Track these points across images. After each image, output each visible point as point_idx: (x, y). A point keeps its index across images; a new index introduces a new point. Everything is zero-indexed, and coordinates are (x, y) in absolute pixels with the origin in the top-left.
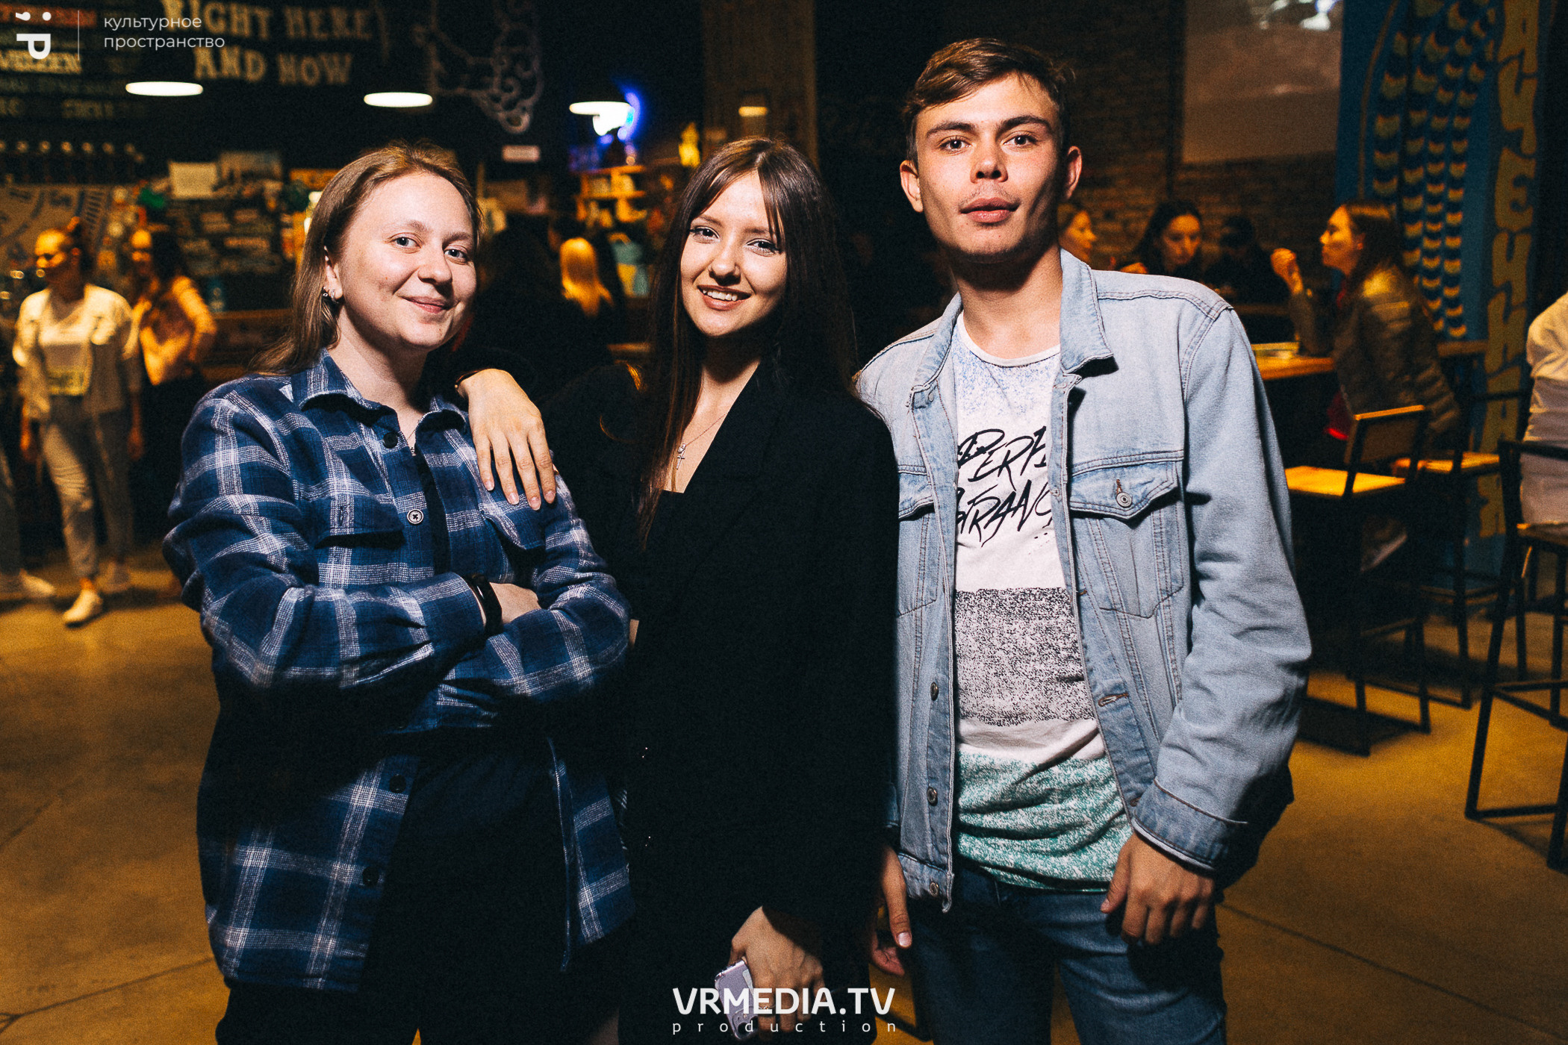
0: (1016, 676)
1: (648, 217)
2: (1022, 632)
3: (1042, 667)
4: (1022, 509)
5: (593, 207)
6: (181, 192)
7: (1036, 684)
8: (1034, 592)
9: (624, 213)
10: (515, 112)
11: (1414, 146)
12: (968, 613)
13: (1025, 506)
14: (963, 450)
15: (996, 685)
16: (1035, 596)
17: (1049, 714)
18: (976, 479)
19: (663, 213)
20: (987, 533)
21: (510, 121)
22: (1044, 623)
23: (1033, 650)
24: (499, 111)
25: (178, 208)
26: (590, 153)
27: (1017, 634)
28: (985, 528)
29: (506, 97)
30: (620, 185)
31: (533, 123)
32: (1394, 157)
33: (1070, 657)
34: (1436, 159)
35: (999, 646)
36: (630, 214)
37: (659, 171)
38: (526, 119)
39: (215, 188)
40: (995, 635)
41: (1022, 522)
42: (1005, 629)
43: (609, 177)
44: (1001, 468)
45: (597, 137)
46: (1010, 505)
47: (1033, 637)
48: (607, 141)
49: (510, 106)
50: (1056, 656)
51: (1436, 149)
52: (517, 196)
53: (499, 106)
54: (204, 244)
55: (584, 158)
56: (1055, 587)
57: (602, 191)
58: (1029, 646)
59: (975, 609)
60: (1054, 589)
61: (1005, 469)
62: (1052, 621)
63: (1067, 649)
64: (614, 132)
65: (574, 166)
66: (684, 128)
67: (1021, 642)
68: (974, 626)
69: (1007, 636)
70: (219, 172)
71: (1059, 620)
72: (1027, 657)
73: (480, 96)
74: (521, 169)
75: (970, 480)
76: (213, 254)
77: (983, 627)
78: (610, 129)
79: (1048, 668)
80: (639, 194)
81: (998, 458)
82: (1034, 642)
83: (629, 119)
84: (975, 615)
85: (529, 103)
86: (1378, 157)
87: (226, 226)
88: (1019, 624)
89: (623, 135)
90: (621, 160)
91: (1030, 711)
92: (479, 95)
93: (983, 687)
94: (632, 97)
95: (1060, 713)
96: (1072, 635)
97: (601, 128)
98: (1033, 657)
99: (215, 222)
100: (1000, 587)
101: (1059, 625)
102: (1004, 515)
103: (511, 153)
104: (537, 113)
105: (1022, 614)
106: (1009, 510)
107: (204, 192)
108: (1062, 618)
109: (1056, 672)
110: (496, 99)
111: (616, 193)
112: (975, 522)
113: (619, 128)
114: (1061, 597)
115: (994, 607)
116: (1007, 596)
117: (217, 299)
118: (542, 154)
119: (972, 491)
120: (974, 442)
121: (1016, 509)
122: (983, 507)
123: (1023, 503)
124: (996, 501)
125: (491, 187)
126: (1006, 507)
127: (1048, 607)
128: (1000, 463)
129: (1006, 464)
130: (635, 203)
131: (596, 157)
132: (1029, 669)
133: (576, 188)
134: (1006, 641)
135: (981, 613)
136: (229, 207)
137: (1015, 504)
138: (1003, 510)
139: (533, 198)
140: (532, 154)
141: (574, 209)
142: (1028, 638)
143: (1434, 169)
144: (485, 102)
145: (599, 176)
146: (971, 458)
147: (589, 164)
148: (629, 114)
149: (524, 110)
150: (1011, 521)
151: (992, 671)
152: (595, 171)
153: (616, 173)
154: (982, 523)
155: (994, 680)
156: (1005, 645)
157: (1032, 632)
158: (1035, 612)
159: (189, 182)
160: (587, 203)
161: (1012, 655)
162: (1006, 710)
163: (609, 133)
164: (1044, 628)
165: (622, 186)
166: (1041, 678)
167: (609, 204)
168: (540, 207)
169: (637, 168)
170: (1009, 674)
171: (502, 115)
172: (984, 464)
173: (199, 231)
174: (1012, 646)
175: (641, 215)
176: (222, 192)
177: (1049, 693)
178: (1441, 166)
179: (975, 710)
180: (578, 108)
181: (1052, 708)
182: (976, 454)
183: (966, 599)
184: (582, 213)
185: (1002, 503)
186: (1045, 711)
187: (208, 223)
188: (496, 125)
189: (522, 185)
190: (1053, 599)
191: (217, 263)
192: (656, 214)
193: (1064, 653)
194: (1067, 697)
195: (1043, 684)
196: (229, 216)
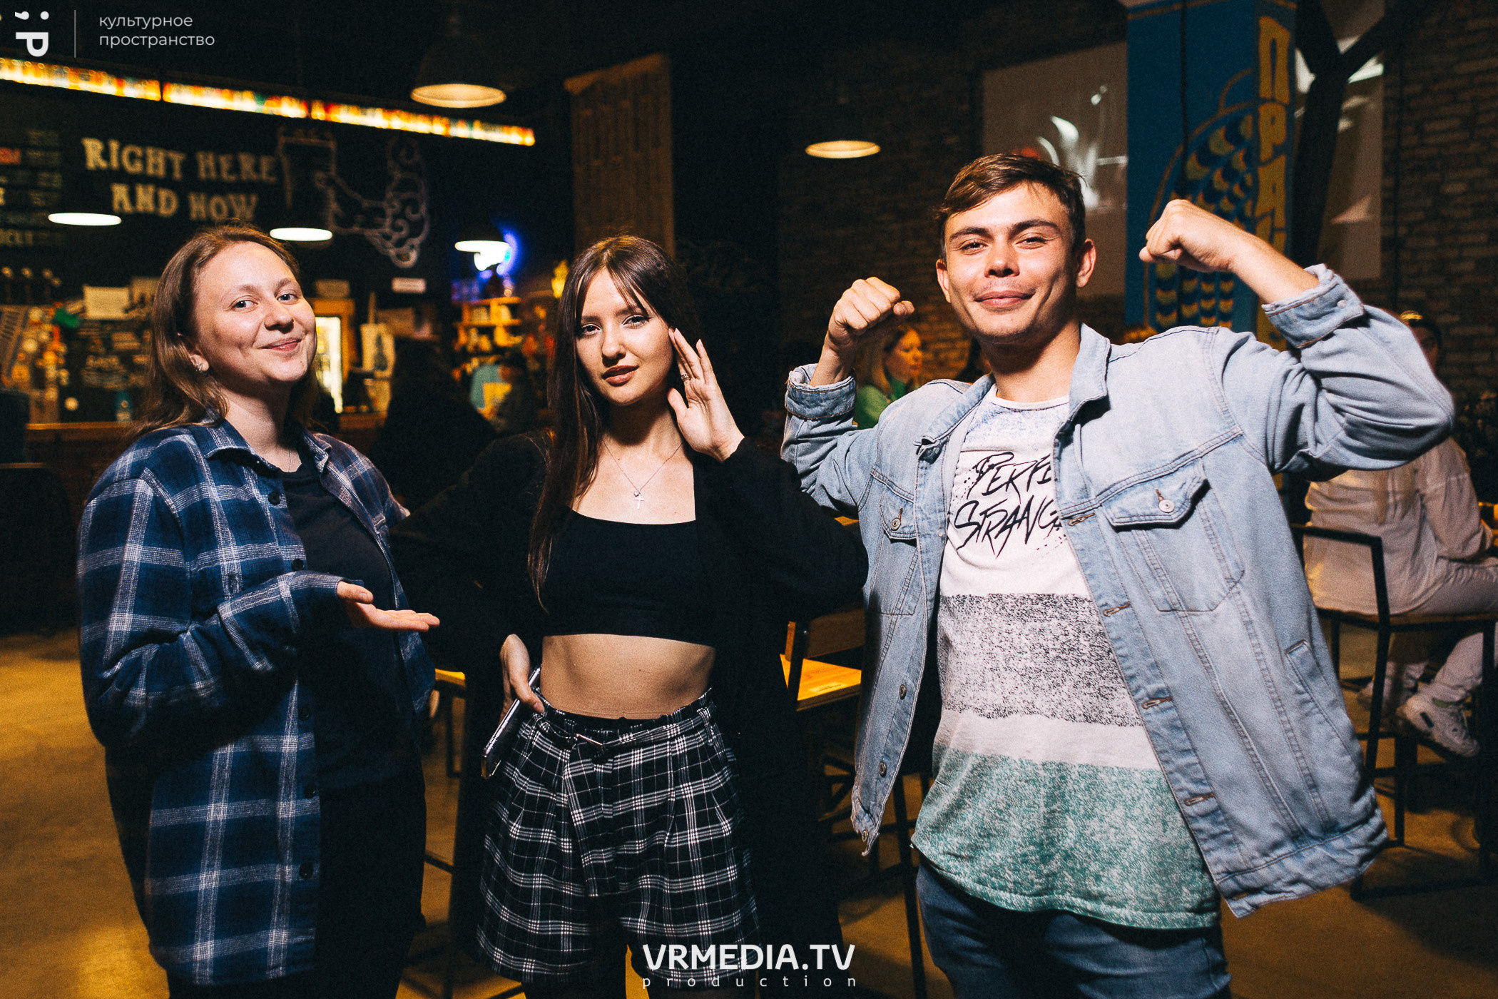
0: (1008, 671)
1: (524, 342)
2: (1018, 632)
3: (1032, 665)
4: (1025, 521)
5: (473, 332)
6: (94, 313)
7: (1026, 680)
8: (1032, 597)
9: (502, 338)
10: (405, 248)
11: (1190, 286)
12: (977, 614)
13: (1028, 518)
14: (979, 468)
15: (991, 679)
16: (1032, 600)
17: (1033, 710)
18: (988, 493)
19: (536, 339)
20: (998, 543)
21: (399, 256)
22: (1038, 625)
23: (1026, 649)
24: (391, 248)
25: (91, 327)
26: (471, 285)
27: (1014, 634)
28: (996, 538)
29: (396, 236)
30: (498, 314)
31: (420, 258)
32: (1173, 295)
33: (1057, 657)
34: (1207, 297)
35: (997, 643)
36: (508, 339)
37: (533, 303)
38: (414, 256)
39: (126, 311)
40: (995, 634)
41: (1028, 535)
42: (1004, 629)
43: (488, 307)
44: (1007, 483)
45: (477, 272)
46: (1015, 518)
47: (1028, 637)
48: (487, 275)
49: (400, 243)
50: (1046, 655)
51: (1207, 288)
52: (404, 322)
53: (389, 244)
54: (114, 360)
55: (465, 290)
56: (1050, 593)
57: (482, 318)
58: (1023, 645)
59: (982, 611)
60: (1049, 595)
61: (1011, 484)
62: (1045, 624)
63: (1055, 649)
64: (493, 268)
65: (455, 297)
66: (557, 265)
67: (1016, 641)
68: (979, 626)
69: (1005, 635)
70: (131, 297)
71: (1051, 623)
72: (1020, 655)
73: (373, 235)
74: (407, 299)
75: (984, 494)
76: (122, 370)
77: (987, 626)
78: (489, 265)
79: (1037, 666)
80: (516, 322)
81: (1005, 474)
82: (1027, 642)
83: (507, 257)
84: (982, 617)
85: (417, 241)
86: (1160, 295)
87: (135, 344)
88: (1016, 625)
89: (501, 271)
90: (499, 292)
91: (1018, 705)
92: (369, 233)
93: (980, 681)
94: (510, 238)
95: (1043, 709)
96: (1061, 637)
97: (481, 264)
98: (1025, 655)
99: (125, 341)
100: (1004, 591)
101: (1051, 627)
102: (1011, 527)
103: (400, 285)
104: (423, 249)
105: (1020, 616)
106: (1015, 522)
107: (117, 314)
108: (1055, 621)
109: (1044, 670)
110: (387, 237)
111: (494, 321)
112: (987, 532)
113: (498, 264)
114: (1055, 603)
115: (998, 609)
116: (1009, 600)
117: (125, 410)
118: (428, 286)
119: (985, 503)
120: (988, 461)
121: (1020, 521)
122: (995, 519)
123: (1026, 515)
124: (1005, 513)
125: (381, 314)
126: (1012, 520)
127: (1043, 611)
128: (1007, 480)
129: (1011, 480)
130: (512, 330)
131: (476, 289)
132: (1021, 666)
133: (458, 315)
134: (1003, 640)
135: (987, 614)
136: (137, 327)
137: (1019, 517)
138: (1010, 522)
139: (418, 324)
140: (419, 286)
141: (455, 335)
142: (1023, 637)
143: (1207, 305)
144: (378, 240)
145: (478, 306)
146: (984, 474)
147: (469, 296)
148: (508, 253)
149: (412, 247)
150: (1019, 532)
151: (989, 666)
152: (475, 301)
153: (494, 303)
154: (993, 534)
155: (989, 674)
156: (1002, 643)
157: (1027, 632)
158: (1032, 615)
159: (101, 304)
160: (467, 329)
161: (1007, 653)
162: (997, 702)
163: (488, 269)
164: (1038, 630)
165: (500, 315)
166: (1031, 675)
167: (488, 331)
168: (425, 332)
169: (515, 300)
170: (1002, 670)
171: (392, 252)
172: (994, 480)
173: (109, 348)
174: (1008, 644)
175: (517, 340)
176: (134, 314)
177: (1036, 689)
178: (1213, 302)
179: (971, 703)
180: (462, 246)
181: (1037, 705)
182: (988, 470)
183: (977, 602)
184: (463, 338)
185: (1009, 515)
186: (1030, 706)
187: (119, 342)
188: (387, 259)
189: (409, 313)
190: (1048, 604)
191: (126, 377)
192: (531, 339)
193: (1052, 654)
194: (1051, 696)
195: (1032, 681)
196: (139, 334)
